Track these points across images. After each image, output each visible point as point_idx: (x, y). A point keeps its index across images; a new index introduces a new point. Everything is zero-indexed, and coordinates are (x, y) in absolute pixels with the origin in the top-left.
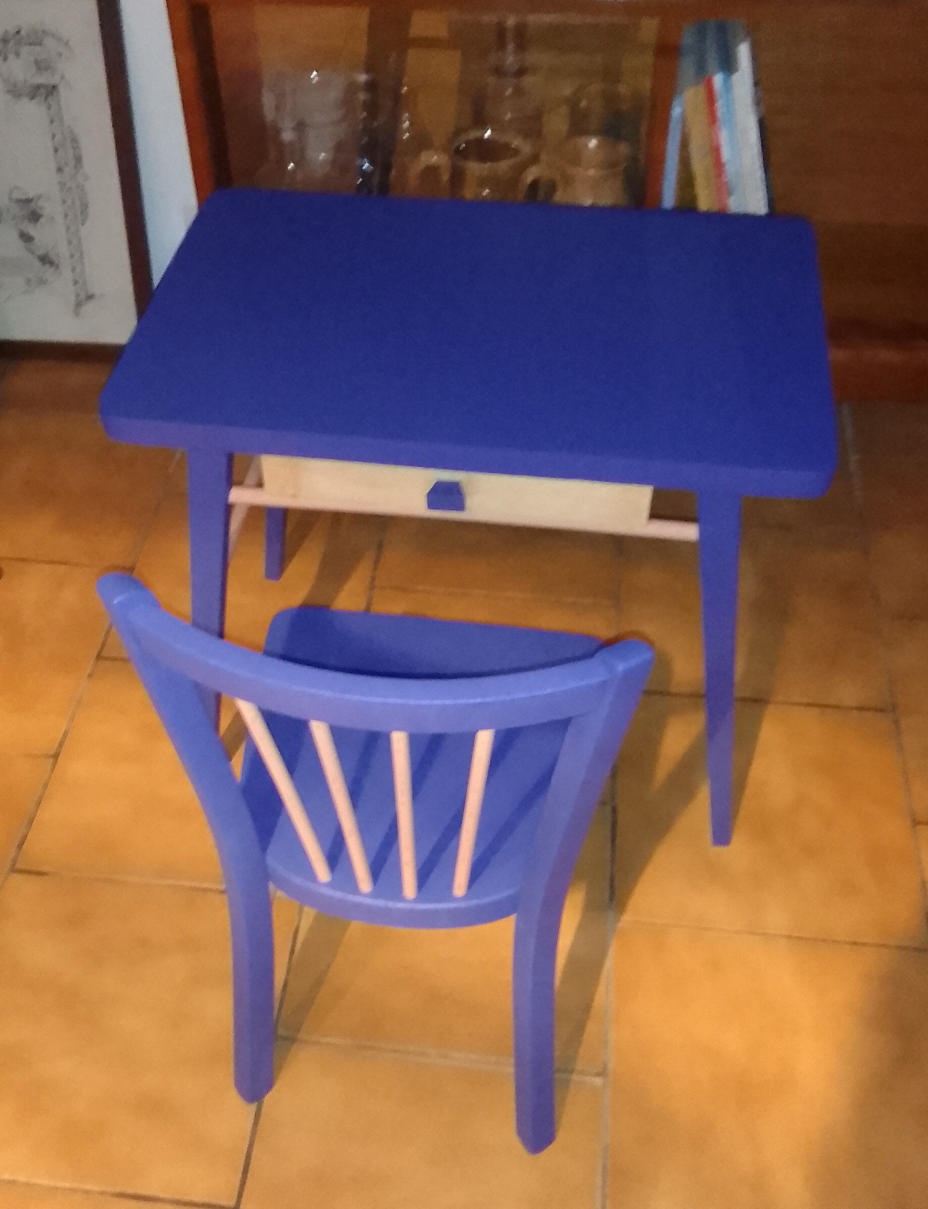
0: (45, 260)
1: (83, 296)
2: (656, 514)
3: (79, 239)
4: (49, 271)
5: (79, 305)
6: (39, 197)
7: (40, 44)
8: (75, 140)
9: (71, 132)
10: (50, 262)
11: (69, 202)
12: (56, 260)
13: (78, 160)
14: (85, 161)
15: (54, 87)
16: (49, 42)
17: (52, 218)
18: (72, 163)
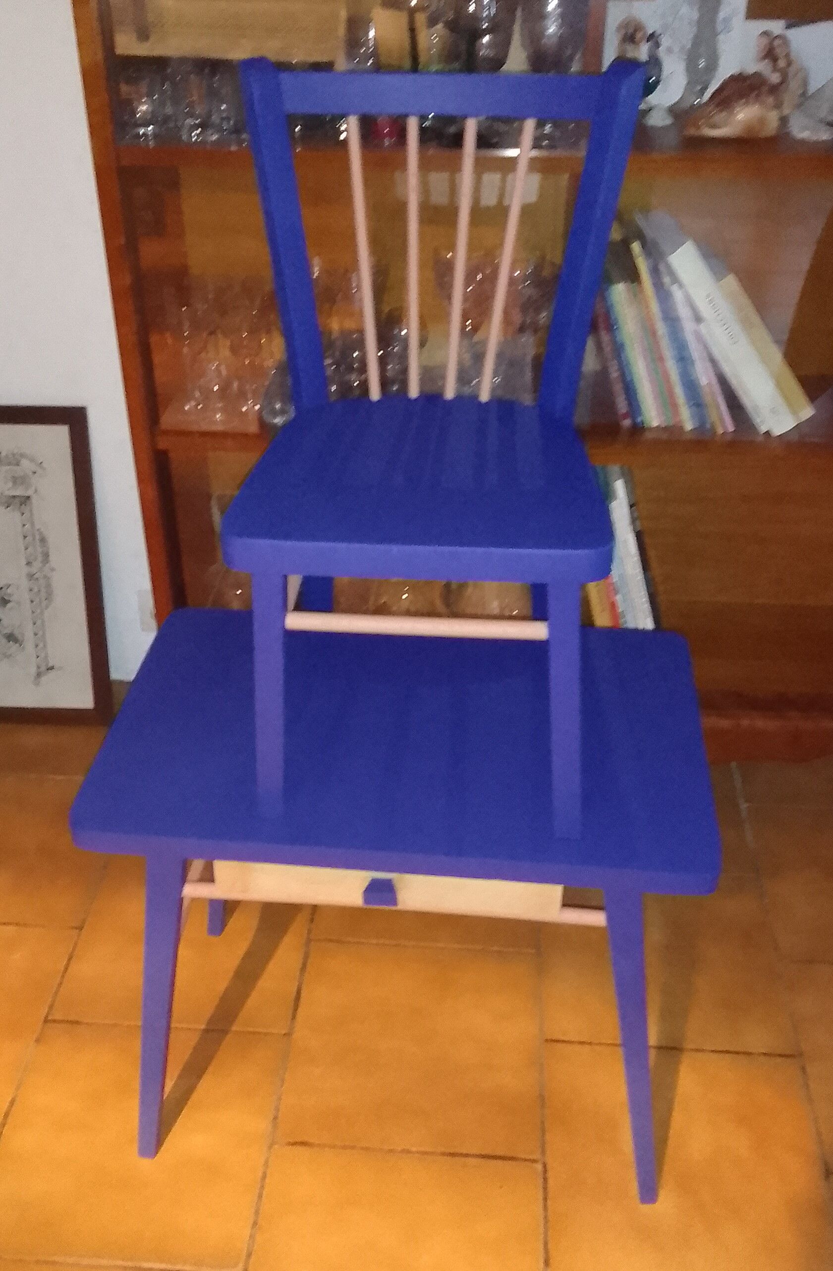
0: (11, 637)
1: (43, 668)
2: (567, 903)
3: (43, 622)
4: (13, 647)
5: (39, 675)
6: (9, 586)
7: (18, 464)
8: (43, 540)
9: (41, 533)
10: (16, 641)
11: (36, 590)
12: (20, 637)
13: (46, 556)
14: (53, 558)
15: (28, 497)
16: (25, 463)
17: (19, 603)
18: (40, 559)
